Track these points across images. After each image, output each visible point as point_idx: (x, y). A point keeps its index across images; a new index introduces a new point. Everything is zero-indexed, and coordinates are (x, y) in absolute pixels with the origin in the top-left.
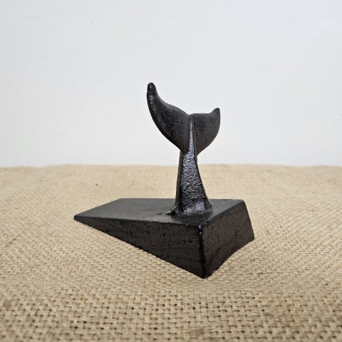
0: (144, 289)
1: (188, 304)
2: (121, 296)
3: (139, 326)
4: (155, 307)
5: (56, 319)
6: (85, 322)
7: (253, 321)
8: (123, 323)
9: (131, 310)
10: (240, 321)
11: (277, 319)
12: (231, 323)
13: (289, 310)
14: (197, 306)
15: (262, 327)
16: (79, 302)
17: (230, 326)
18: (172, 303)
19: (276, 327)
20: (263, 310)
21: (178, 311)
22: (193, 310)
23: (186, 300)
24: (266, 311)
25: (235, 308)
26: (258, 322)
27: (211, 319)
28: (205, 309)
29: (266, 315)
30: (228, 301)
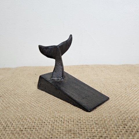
0: (50, 115)
1: (66, 120)
2: (40, 118)
3: (47, 129)
4: (53, 122)
5: (14, 128)
6: (26, 128)
7: (91, 126)
8: (41, 128)
9: (44, 123)
10: (86, 126)
11: (100, 125)
12: (82, 127)
13: (105, 122)
14: (70, 121)
15: (94, 128)
16: (24, 120)
17: (81, 128)
18: (60, 120)
19: (99, 128)
20: (95, 122)
21: (62, 123)
22: (68, 123)
23: (66, 119)
24: (96, 123)
25: (84, 122)
26: (92, 127)
27: (75, 126)
28: (72, 122)
29: (96, 124)
30: (82, 119)
